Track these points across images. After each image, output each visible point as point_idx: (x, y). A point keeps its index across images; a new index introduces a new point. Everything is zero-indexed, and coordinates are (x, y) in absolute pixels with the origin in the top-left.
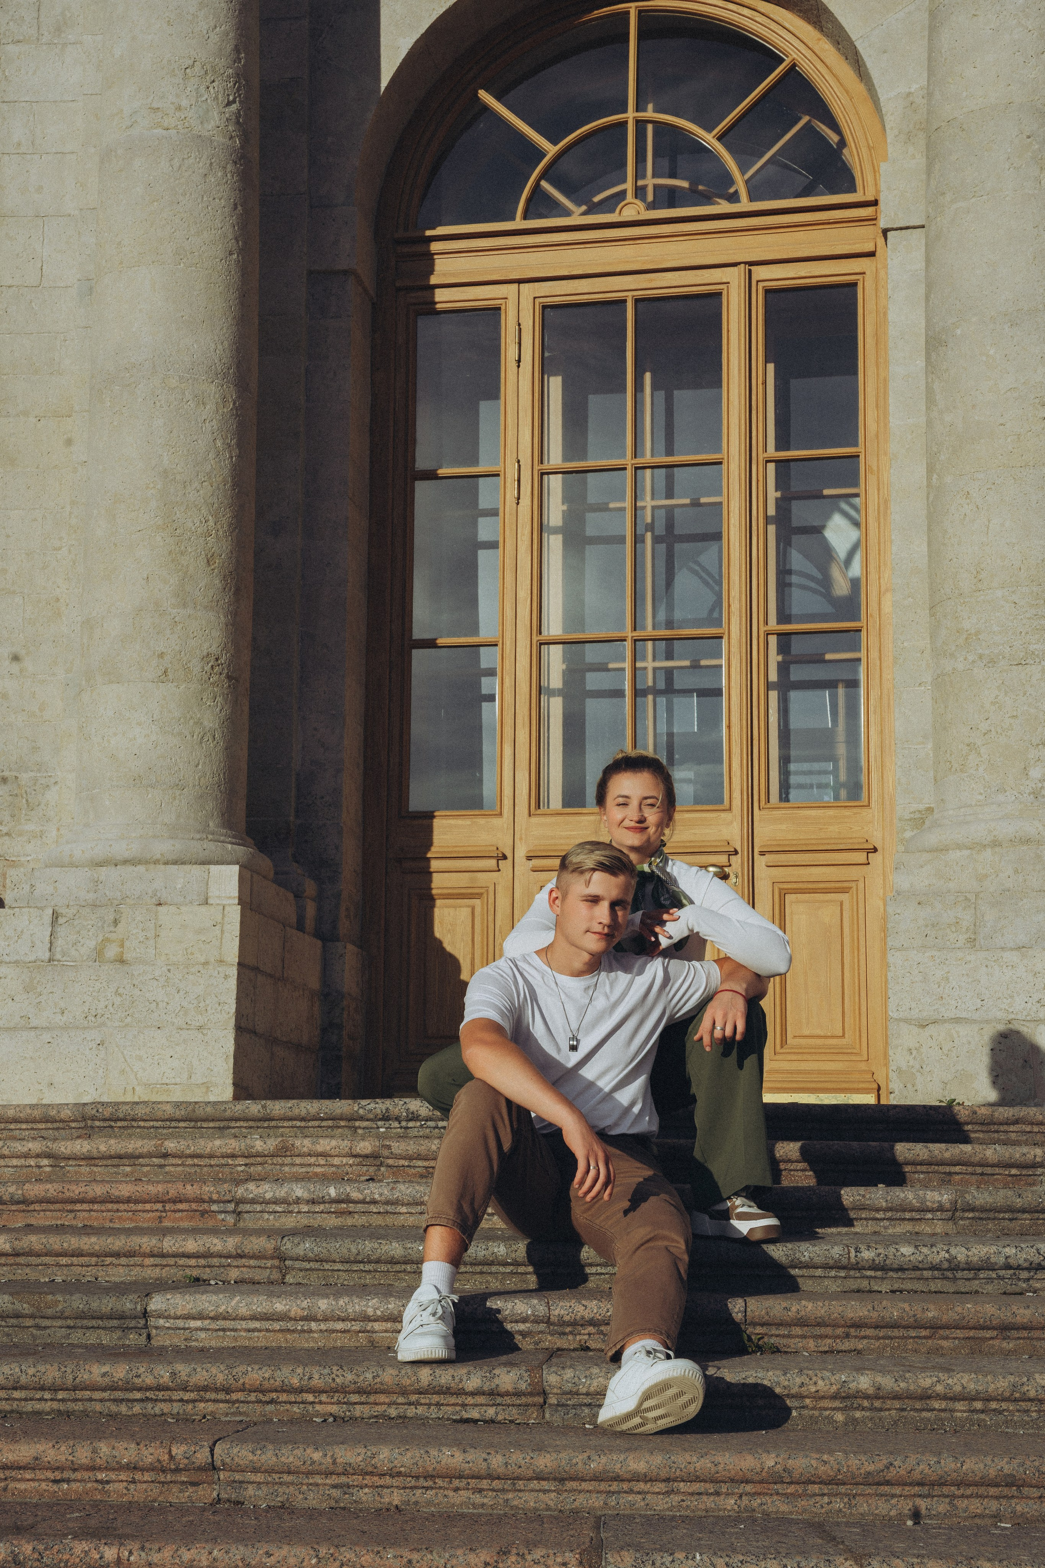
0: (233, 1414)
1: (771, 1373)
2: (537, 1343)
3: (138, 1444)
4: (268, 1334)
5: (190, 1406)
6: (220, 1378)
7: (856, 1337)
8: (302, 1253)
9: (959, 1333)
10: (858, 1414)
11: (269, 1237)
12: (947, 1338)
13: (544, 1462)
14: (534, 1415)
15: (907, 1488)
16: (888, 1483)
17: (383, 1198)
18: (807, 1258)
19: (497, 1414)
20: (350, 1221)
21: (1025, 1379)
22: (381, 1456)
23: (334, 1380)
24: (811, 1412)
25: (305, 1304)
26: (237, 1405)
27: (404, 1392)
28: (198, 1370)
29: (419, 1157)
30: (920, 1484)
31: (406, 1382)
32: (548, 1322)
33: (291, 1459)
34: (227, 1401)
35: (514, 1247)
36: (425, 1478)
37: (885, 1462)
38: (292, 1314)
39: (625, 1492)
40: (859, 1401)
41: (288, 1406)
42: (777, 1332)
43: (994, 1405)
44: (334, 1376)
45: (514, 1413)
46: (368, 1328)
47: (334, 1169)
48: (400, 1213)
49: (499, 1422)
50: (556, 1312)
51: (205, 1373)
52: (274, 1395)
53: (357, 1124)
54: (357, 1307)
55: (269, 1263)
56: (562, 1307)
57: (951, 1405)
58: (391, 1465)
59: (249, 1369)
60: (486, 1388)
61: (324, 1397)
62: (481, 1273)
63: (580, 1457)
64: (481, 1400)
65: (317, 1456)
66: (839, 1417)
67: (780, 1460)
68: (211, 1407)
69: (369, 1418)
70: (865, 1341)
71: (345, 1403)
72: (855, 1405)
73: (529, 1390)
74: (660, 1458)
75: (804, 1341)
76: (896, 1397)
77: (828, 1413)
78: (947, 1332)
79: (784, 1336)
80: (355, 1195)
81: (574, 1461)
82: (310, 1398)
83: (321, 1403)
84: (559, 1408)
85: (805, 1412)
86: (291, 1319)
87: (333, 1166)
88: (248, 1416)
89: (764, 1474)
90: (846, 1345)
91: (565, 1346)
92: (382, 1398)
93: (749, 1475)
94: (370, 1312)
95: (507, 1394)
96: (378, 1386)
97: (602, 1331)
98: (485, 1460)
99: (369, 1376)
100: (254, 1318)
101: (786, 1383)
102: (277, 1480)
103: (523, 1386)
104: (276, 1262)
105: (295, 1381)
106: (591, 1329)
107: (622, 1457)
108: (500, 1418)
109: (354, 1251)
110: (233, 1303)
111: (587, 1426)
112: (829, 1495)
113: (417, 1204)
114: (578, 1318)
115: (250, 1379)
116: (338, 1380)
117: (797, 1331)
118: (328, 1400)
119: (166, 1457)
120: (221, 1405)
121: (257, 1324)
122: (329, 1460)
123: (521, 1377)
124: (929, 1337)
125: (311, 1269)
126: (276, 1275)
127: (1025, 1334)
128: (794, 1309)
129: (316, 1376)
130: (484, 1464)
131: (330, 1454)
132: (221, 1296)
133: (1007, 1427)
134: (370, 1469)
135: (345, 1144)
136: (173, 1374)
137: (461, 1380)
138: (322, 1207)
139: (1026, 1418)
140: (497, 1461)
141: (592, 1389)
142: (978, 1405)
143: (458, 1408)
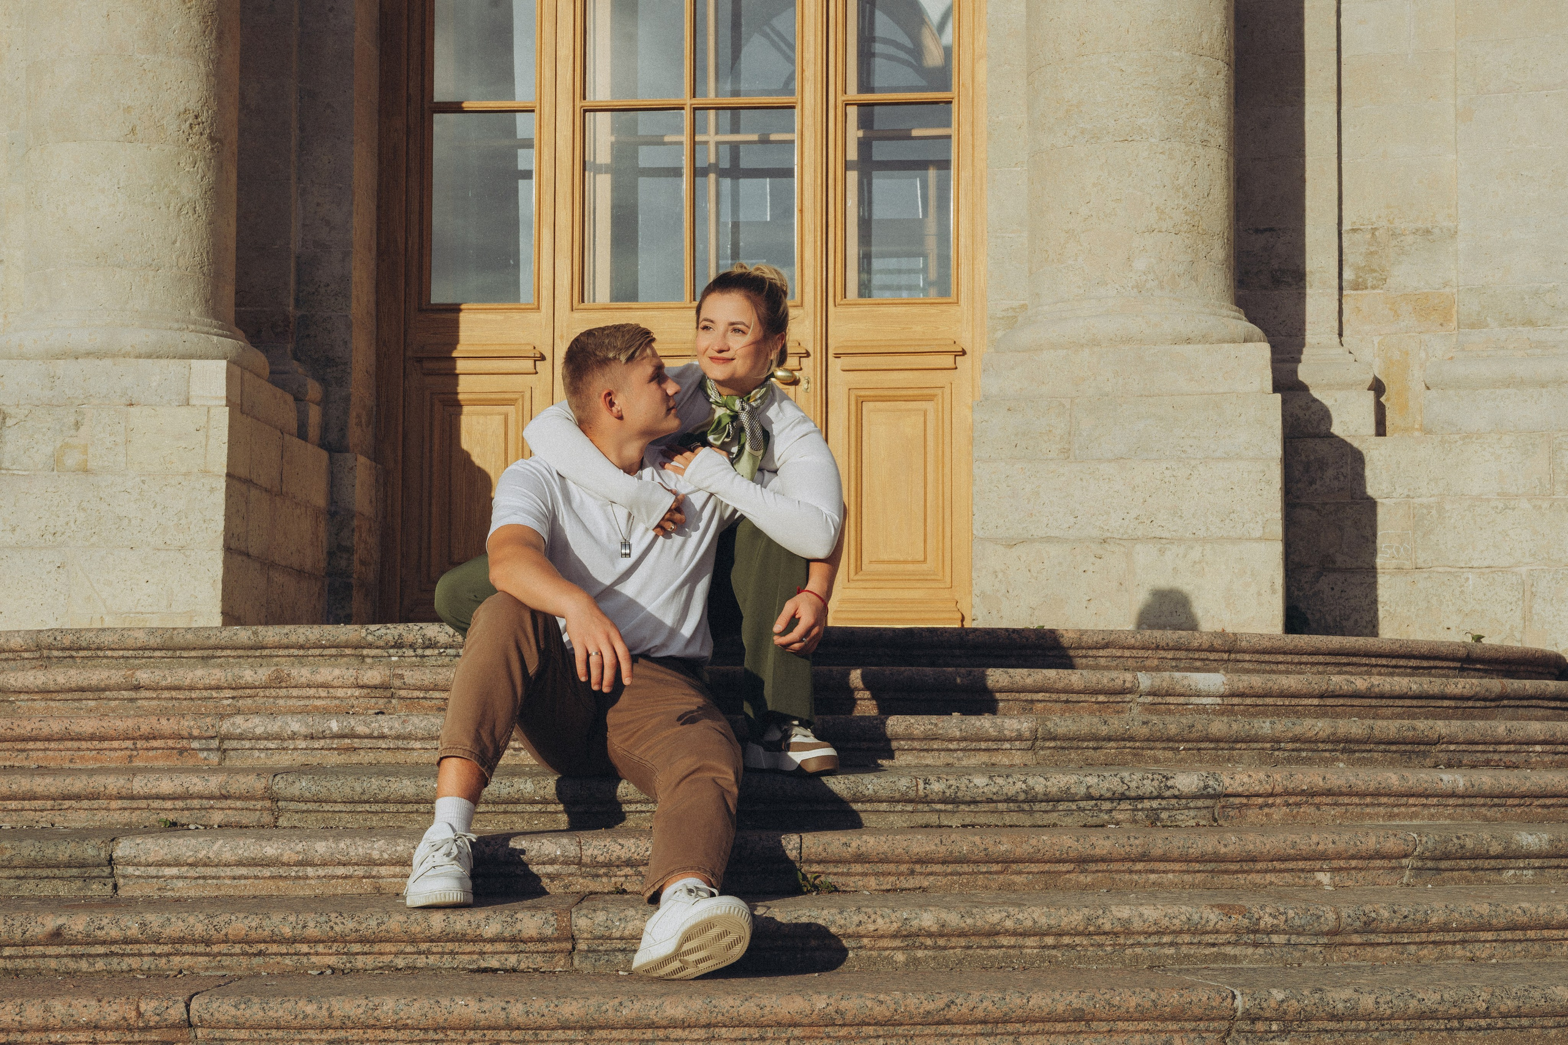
0: (214, 968)
1: (825, 912)
2: (566, 887)
3: (100, 1001)
4: (257, 882)
5: (164, 960)
6: (199, 929)
7: (921, 874)
8: (297, 793)
9: (1034, 868)
10: (920, 954)
11: (258, 775)
12: (1020, 873)
13: (571, 1009)
14: (562, 963)
15: (969, 1027)
16: (948, 1022)
17: (393, 732)
18: (871, 791)
19: (519, 962)
20: (355, 758)
21: (1101, 912)
22: (385, 1008)
23: (332, 928)
24: (869, 953)
25: (299, 847)
26: (219, 958)
27: (413, 941)
28: (173, 920)
29: (436, 688)
30: (984, 1022)
31: (415, 929)
32: (580, 863)
33: (280, 1013)
34: (207, 955)
35: (543, 784)
36: (435, 1030)
37: (946, 1000)
38: (285, 859)
39: (661, 1040)
40: (921, 939)
41: (279, 958)
42: (835, 870)
43: (1066, 940)
44: (332, 924)
45: (539, 961)
46: (374, 873)
47: (337, 702)
48: (413, 749)
49: (522, 971)
50: (589, 852)
51: (180, 923)
52: (262, 946)
53: (365, 652)
54: (360, 850)
55: (259, 805)
56: (595, 847)
57: (1020, 941)
58: (396, 1017)
59: (233, 918)
60: (506, 934)
61: (320, 948)
62: (505, 812)
63: (611, 1004)
64: (501, 947)
65: (310, 1009)
66: (900, 957)
67: (832, 1001)
68: (188, 961)
69: (373, 970)
70: (932, 878)
71: (345, 954)
72: (917, 944)
73: (556, 935)
74: (700, 1002)
75: (866, 879)
76: (962, 934)
77: (887, 952)
78: (1021, 866)
79: (842, 874)
80: (361, 729)
81: (604, 1008)
82: (305, 948)
83: (317, 954)
84: (590, 955)
85: (863, 953)
86: (283, 864)
87: (335, 698)
88: (231, 969)
89: (814, 1016)
90: (912, 882)
91: (599, 889)
92: (388, 947)
93: (797, 1018)
94: (376, 855)
95: (531, 940)
96: (383, 934)
97: (640, 872)
98: (504, 1009)
99: (373, 923)
100: (240, 864)
101: (843, 922)
102: (264, 1037)
103: (549, 931)
104: (268, 804)
105: (287, 931)
106: (628, 870)
107: (657, 1002)
108: (523, 966)
109: (359, 790)
110: (216, 847)
111: (621, 973)
112: (884, 1037)
113: (433, 738)
114: (613, 858)
115: (234, 929)
116: (337, 928)
117: (858, 868)
118: (326, 951)
119: (134, 1014)
120: (201, 959)
121: (243, 871)
122: (324, 1013)
123: (547, 922)
124: (1001, 872)
125: (308, 811)
126: (267, 818)
127: (1103, 866)
128: (854, 845)
129: (311, 924)
130: (503, 1015)
131: (325, 1006)
132: (201, 840)
133: (1080, 963)
134: (372, 1022)
135: (349, 674)
136: (143, 925)
137: (478, 926)
138: (322, 743)
139: (1100, 953)
140: (517, 1011)
141: (627, 933)
142: (1050, 940)
143: (475, 957)
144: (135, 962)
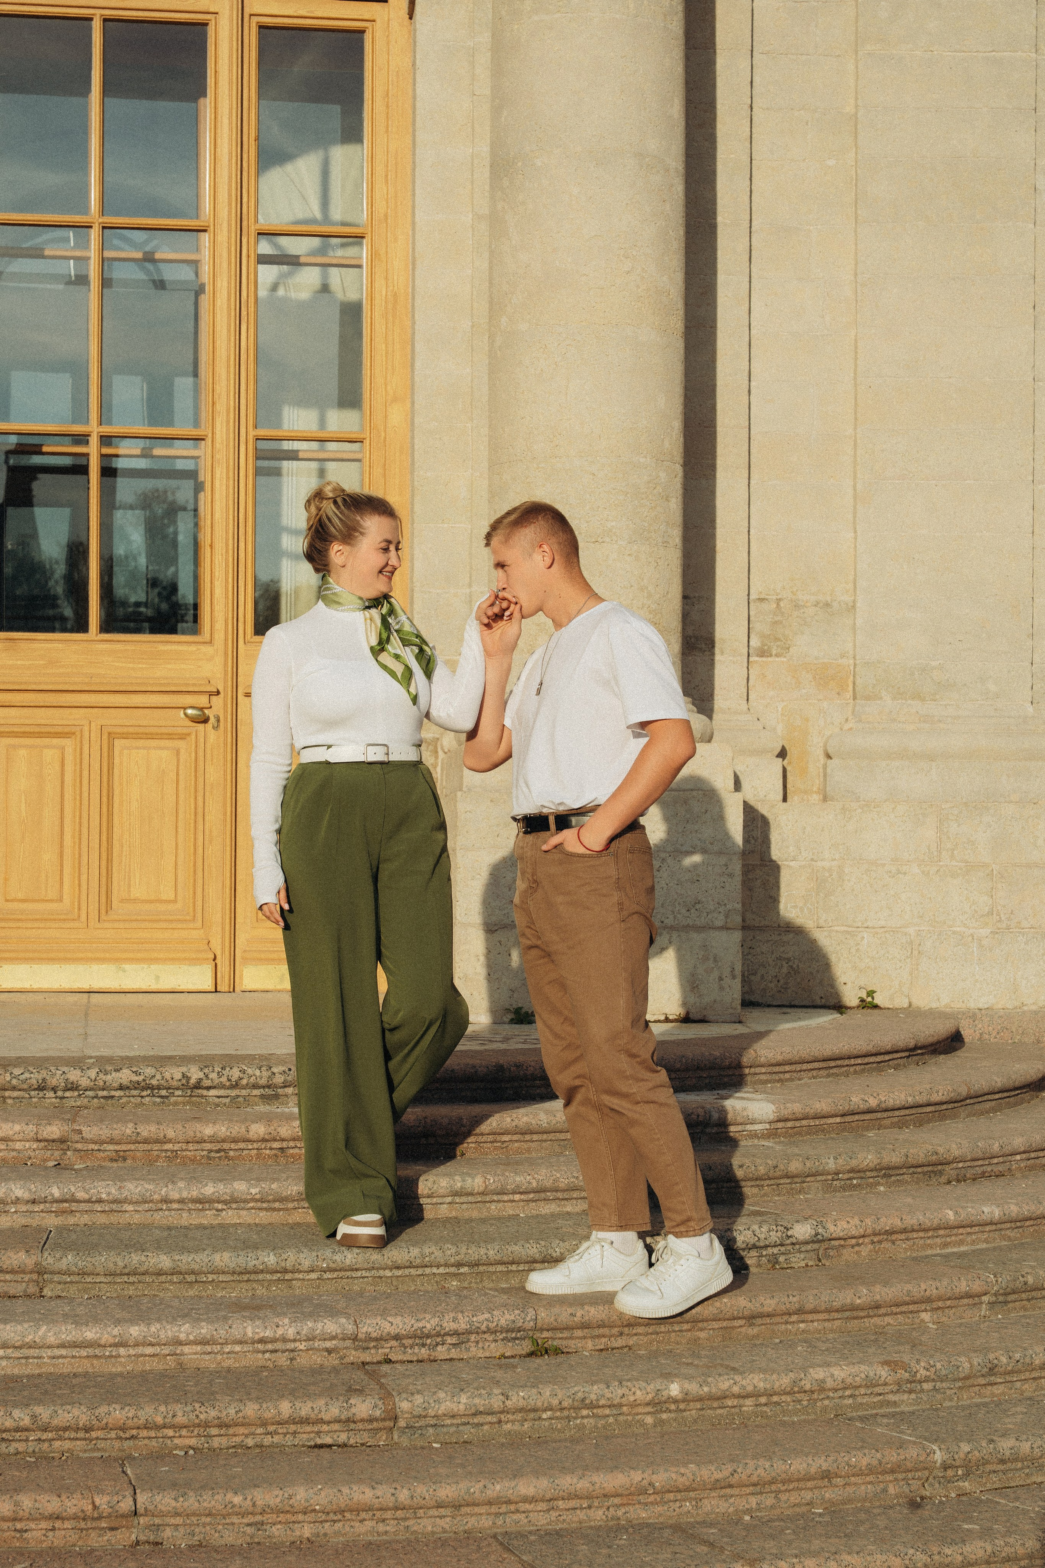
0: (91, 1450)
1: (595, 1387)
2: (342, 1358)
3: (59, 1497)
5: (46, 1445)
6: (83, 1420)
7: (628, 1335)
8: (65, 1268)
9: (715, 1325)
10: (664, 1416)
11: (27, 1251)
12: (702, 1330)
13: (446, 1492)
14: (384, 1438)
15: (744, 1489)
16: (731, 1486)
17: (111, 1197)
19: (349, 1438)
20: (72, 1220)
21: (803, 1375)
22: (298, 1497)
23: (197, 1416)
24: (625, 1418)
25: (116, 1332)
26: (94, 1442)
27: (264, 1424)
28: (60, 1412)
29: (112, 1141)
30: (754, 1485)
31: (268, 1415)
32: (355, 1339)
34: (85, 1439)
35: (284, 1256)
36: (335, 1513)
37: (730, 1470)
38: (103, 1342)
40: (667, 1405)
41: (146, 1441)
42: (561, 1335)
43: (775, 1399)
44: (197, 1412)
45: (365, 1437)
46: (178, 1352)
47: (14, 1154)
48: (126, 1211)
49: (351, 1446)
50: (364, 1330)
51: (66, 1415)
52: (134, 1432)
53: (7, 1094)
54: (169, 1332)
55: (27, 1277)
56: (369, 1325)
57: (741, 1401)
59: (111, 1409)
60: (343, 1417)
61: (184, 1432)
63: (478, 1486)
64: (336, 1427)
65: (237, 1500)
66: (649, 1420)
67: (646, 1475)
68: (67, 1445)
69: (228, 1448)
70: (635, 1338)
71: (205, 1436)
72: (664, 1409)
73: (383, 1416)
74: (546, 1482)
75: (584, 1341)
76: (700, 1399)
77: (640, 1416)
79: (566, 1338)
80: (81, 1195)
81: (472, 1490)
82: (170, 1433)
83: (180, 1436)
84: (407, 1430)
85: (621, 1418)
86: (99, 1346)
87: (13, 1150)
88: (105, 1451)
89: (632, 1489)
90: (620, 1342)
91: (368, 1359)
92: (242, 1430)
93: (620, 1491)
94: (183, 1337)
95: (362, 1420)
96: (241, 1420)
97: (404, 1344)
98: (393, 1495)
99: (232, 1411)
100: (62, 1346)
101: (610, 1395)
102: (195, 1522)
103: (378, 1413)
104: (35, 1276)
105: (159, 1420)
106: (394, 1343)
107: (513, 1484)
108: (352, 1441)
109: (121, 1264)
110: (40, 1333)
111: (435, 1445)
112: (680, 1500)
113: (146, 1202)
114: (384, 1334)
115: (114, 1419)
116: (202, 1417)
117: (579, 1333)
118: (189, 1434)
119: (90, 1507)
120: (78, 1443)
121: (63, 1352)
122: (249, 1502)
123: (376, 1406)
124: (690, 1330)
125: (71, 1282)
126: (33, 1289)
127: (768, 1320)
128: (579, 1314)
129: (180, 1414)
130: (393, 1498)
131: (249, 1498)
132: (26, 1325)
135: (31, 1129)
136: (34, 1417)
137: (320, 1411)
138: (42, 1206)
139: (798, 1407)
140: (403, 1496)
141: (440, 1412)
142: (763, 1400)
143: (312, 1435)
144: (21, 1447)
